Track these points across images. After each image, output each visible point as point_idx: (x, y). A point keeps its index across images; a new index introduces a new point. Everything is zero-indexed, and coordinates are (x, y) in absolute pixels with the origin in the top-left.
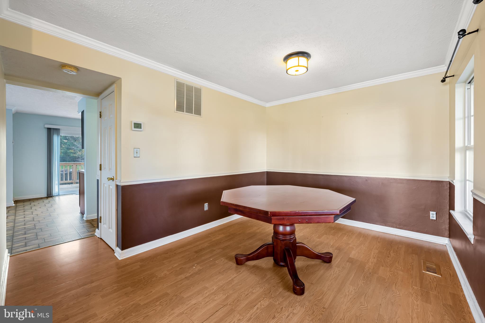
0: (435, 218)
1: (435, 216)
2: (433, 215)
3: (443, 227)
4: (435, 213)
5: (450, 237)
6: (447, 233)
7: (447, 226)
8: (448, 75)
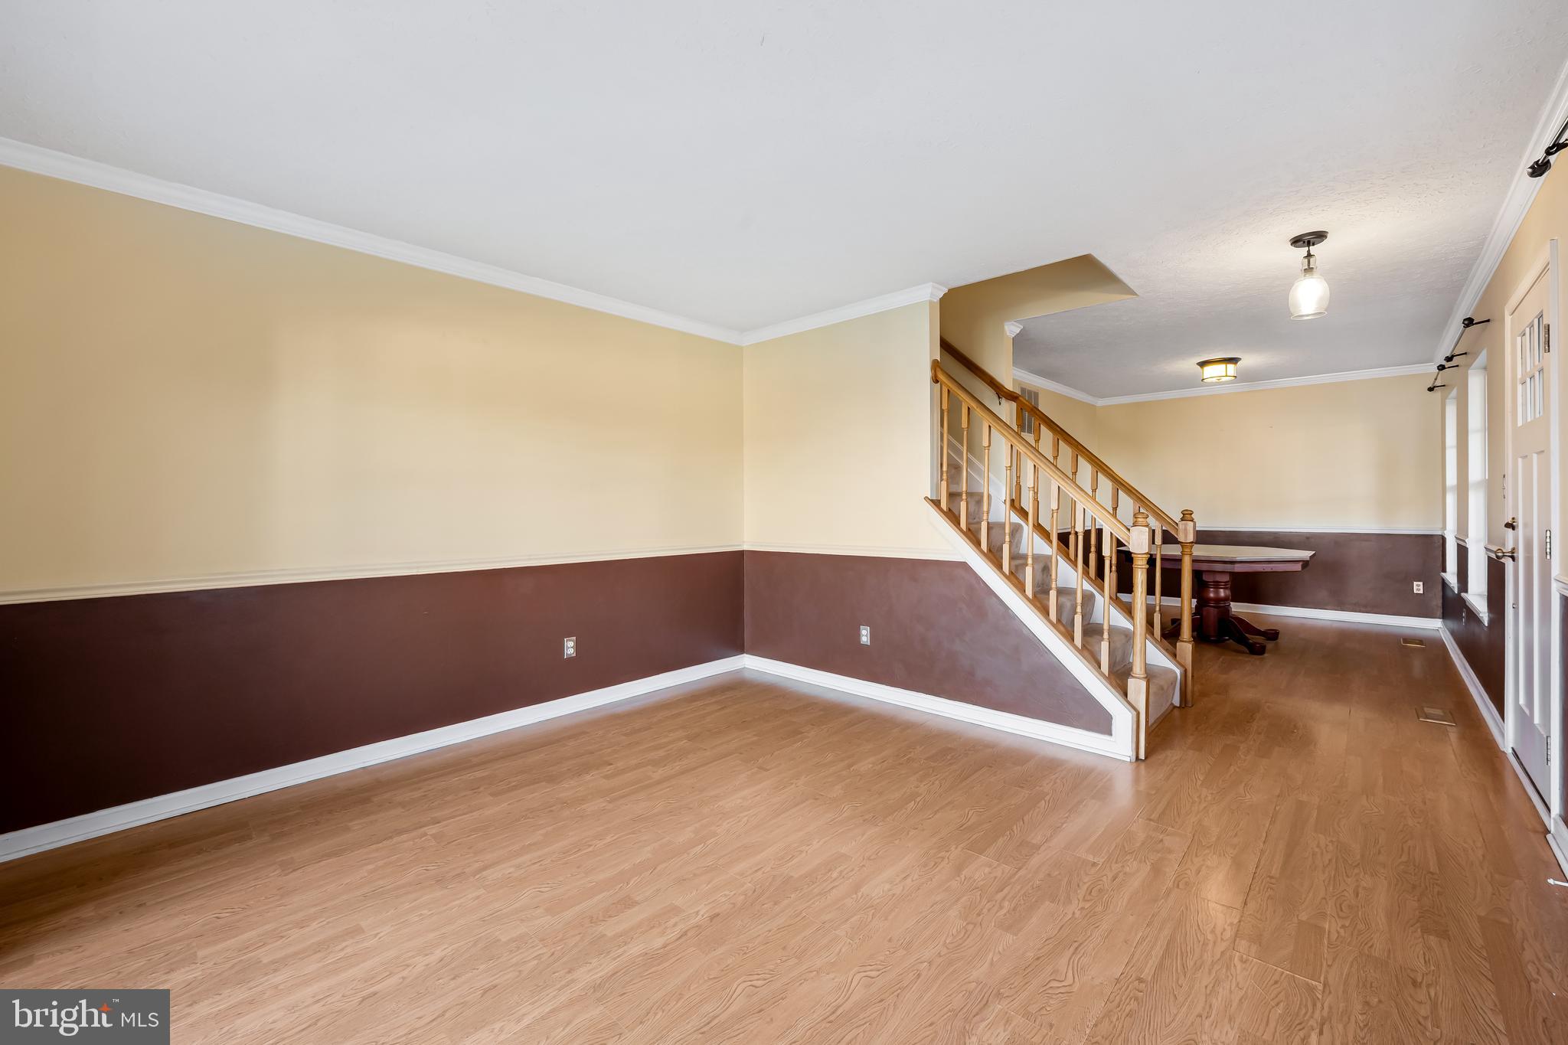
0: (1421, 592)
1: (1421, 587)
2: (1418, 587)
3: (1434, 603)
4: (1421, 583)
5: (1444, 616)
6: (1439, 612)
7: (1440, 602)
8: (1438, 383)
